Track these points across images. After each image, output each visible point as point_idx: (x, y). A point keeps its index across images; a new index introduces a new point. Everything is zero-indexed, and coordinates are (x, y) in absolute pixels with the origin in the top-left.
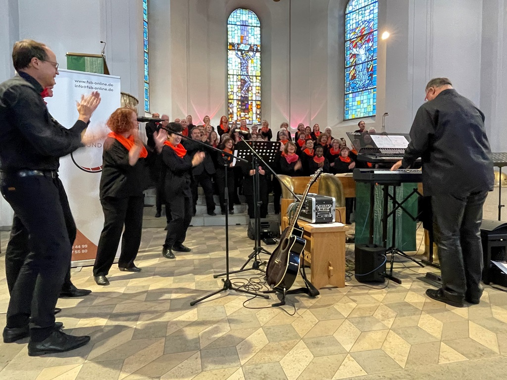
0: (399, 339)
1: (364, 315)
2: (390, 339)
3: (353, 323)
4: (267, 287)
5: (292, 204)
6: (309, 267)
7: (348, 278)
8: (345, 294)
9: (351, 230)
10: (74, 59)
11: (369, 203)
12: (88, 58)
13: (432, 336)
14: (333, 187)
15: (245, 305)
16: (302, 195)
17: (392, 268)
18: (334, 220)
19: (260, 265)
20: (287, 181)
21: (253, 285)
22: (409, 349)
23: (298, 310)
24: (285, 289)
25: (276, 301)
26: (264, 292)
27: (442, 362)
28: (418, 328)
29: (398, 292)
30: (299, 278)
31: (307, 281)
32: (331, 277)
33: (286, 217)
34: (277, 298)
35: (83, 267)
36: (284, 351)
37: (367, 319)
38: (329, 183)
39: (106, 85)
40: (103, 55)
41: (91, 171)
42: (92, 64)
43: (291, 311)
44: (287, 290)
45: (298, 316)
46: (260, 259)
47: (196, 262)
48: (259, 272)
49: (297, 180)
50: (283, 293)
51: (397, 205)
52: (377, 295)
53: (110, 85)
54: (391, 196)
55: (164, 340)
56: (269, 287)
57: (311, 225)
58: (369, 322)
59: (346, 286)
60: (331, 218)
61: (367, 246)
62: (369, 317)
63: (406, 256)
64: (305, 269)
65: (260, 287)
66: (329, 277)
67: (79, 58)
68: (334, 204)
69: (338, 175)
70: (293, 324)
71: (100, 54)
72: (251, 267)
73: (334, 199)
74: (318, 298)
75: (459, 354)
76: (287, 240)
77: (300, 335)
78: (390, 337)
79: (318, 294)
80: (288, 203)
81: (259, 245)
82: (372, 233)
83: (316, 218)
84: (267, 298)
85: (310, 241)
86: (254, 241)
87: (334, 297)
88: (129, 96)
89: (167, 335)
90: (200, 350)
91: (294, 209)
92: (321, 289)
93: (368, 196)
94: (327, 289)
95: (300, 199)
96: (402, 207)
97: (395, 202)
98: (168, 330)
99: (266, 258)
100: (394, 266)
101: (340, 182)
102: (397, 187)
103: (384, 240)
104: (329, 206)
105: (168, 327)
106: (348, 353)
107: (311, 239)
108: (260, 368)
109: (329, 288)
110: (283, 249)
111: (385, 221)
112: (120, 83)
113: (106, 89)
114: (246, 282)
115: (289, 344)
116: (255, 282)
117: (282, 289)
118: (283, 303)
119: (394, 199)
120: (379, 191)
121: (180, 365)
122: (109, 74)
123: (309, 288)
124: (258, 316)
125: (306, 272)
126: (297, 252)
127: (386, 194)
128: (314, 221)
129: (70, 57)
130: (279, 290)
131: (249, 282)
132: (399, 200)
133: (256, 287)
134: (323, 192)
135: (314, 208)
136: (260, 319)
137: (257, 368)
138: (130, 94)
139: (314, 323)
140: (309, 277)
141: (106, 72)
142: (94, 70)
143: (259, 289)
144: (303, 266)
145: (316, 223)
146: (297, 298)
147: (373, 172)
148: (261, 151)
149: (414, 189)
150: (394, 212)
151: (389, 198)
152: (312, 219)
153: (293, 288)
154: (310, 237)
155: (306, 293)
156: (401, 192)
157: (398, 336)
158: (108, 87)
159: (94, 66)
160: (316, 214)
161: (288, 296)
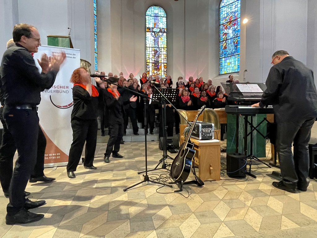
0: (255, 213)
1: (233, 198)
2: (249, 213)
3: (225, 203)
4: (171, 180)
5: (187, 127)
6: (198, 167)
7: (222, 174)
8: (220, 184)
9: (224, 144)
10: (52, 39)
11: (235, 127)
12: (61, 38)
13: (277, 212)
14: (212, 117)
15: (157, 191)
16: (193, 122)
17: (250, 168)
18: (213, 138)
19: (167, 166)
20: (183, 113)
21: (162, 179)
22: (262, 220)
23: (190, 194)
24: (182, 181)
25: (177, 188)
26: (169, 183)
27: (283, 228)
28: (267, 207)
29: (254, 183)
30: (191, 174)
31: (196, 177)
32: (212, 174)
33: (183, 136)
34: (178, 187)
35: (58, 167)
36: (182, 220)
37: (234, 201)
38: (210, 114)
39: (71, 54)
40: (69, 36)
41: (62, 107)
42: (63, 42)
43: (187, 195)
44: (183, 182)
45: (191, 198)
46: (167, 162)
47: (127, 164)
48: (166, 170)
49: (190, 113)
50: (181, 184)
51: (253, 128)
52: (241, 185)
53: (74, 55)
54: (249, 123)
55: (107, 212)
56: (172, 180)
57: (198, 141)
58: (236, 202)
59: (221, 179)
60: (211, 137)
61: (234, 154)
62: (236, 199)
63: (259, 160)
64: (195, 168)
65: (167, 180)
66: (210, 174)
67: (55, 38)
68: (213, 128)
69: (215, 109)
70: (187, 203)
71: (67, 35)
72: (161, 167)
73: (213, 125)
74: (203, 187)
75: (294, 223)
76: (184, 150)
77: (192, 210)
78: (249, 212)
79: (203, 184)
80: (184, 127)
81: (166, 154)
82: (237, 146)
83: (202, 136)
84: (171, 187)
85: (198, 151)
86: (163, 151)
87: (213, 186)
88: (85, 61)
89: (109, 209)
90: (130, 219)
91: (188, 131)
92: (205, 181)
93: (235, 122)
94: (209, 182)
95: (192, 124)
96: (256, 130)
97: (252, 126)
98: (109, 206)
99: (171, 162)
100: (251, 167)
101: (216, 114)
102: (253, 117)
103: (245, 151)
104: (210, 129)
105: (110, 205)
106: (223, 222)
107: (199, 150)
108: (167, 231)
109: (211, 181)
110: (181, 156)
111: (245, 138)
112: (79, 54)
113: (71, 57)
114: (158, 177)
115: (185, 216)
116: (163, 177)
117: (180, 181)
118: (181, 190)
119: (251, 124)
120: (241, 119)
121: (117, 228)
122: (73, 48)
123: (198, 180)
124: (165, 198)
125: (195, 170)
126: (190, 158)
127: (246, 122)
128: (200, 138)
129: (50, 38)
130: (179, 182)
131: (160, 177)
132: (255, 125)
133: (164, 180)
134: (206, 120)
135: (200, 130)
136: (167, 200)
137: (165, 231)
138: (86, 60)
139: (201, 203)
140: (197, 174)
141: (71, 46)
142: (64, 46)
143: (166, 181)
144: (194, 167)
145: (202, 140)
146: (190, 187)
147: (238, 107)
148: (167, 94)
149: (264, 118)
150: (251, 133)
151: (248, 124)
152: (199, 137)
153: (187, 181)
154: (198, 148)
155: (196, 184)
156: (256, 120)
157: (255, 212)
158: (72, 56)
159: (64, 43)
160: (202, 134)
161: (184, 186)
